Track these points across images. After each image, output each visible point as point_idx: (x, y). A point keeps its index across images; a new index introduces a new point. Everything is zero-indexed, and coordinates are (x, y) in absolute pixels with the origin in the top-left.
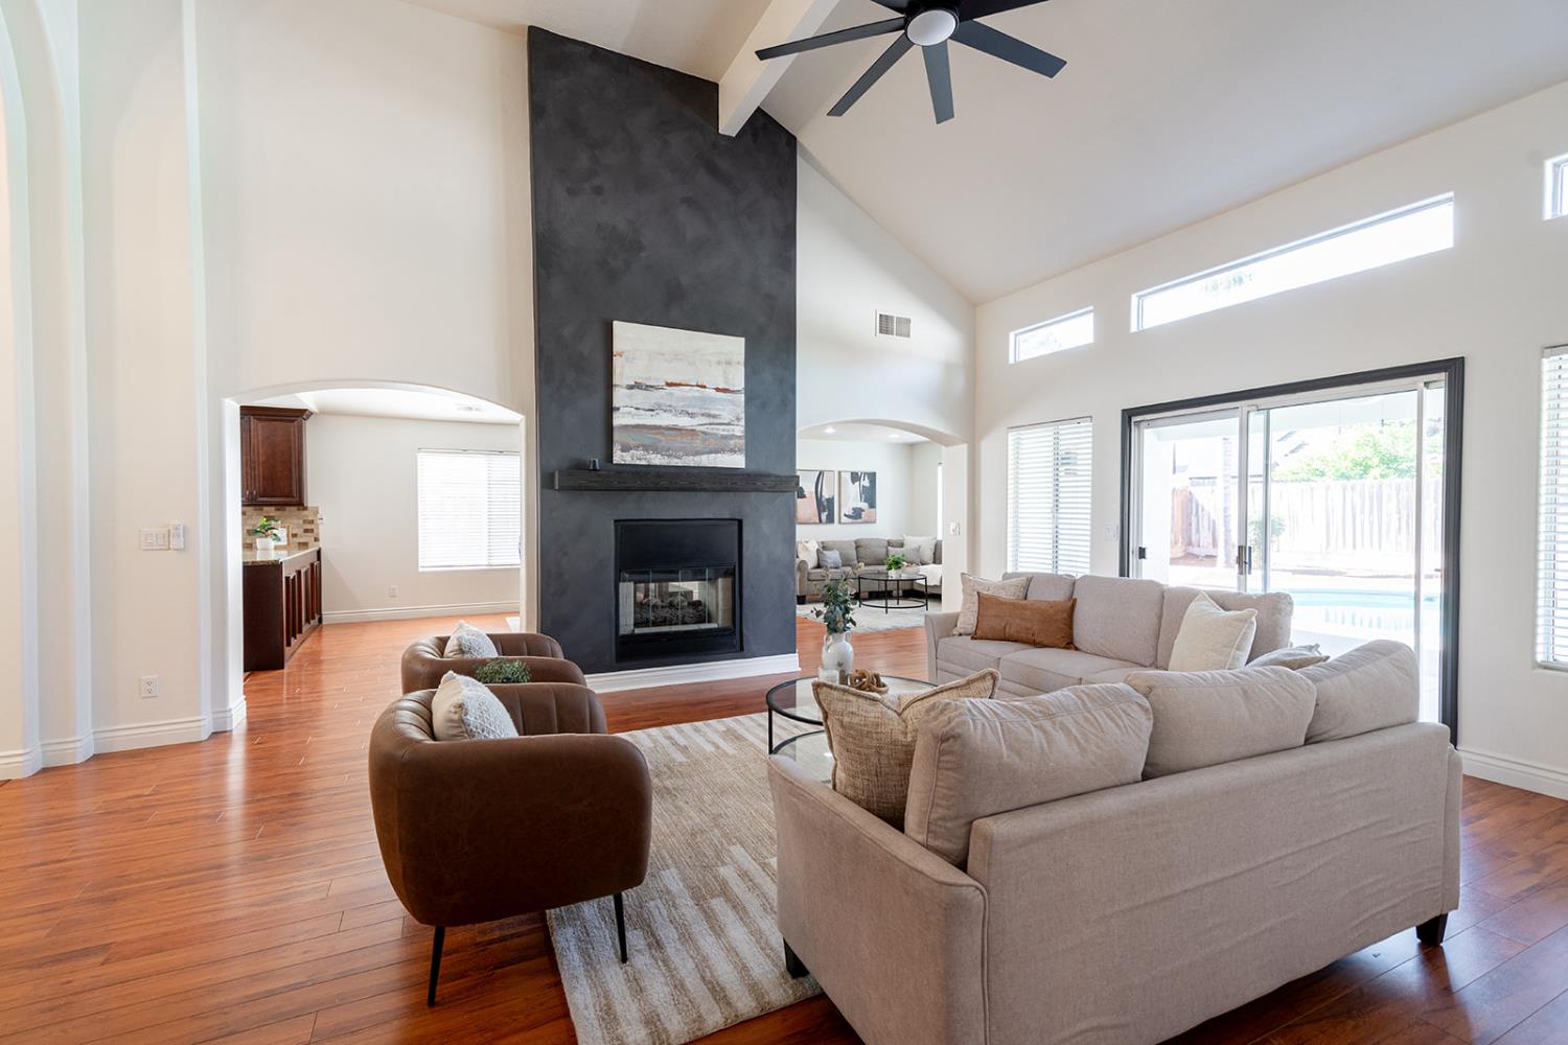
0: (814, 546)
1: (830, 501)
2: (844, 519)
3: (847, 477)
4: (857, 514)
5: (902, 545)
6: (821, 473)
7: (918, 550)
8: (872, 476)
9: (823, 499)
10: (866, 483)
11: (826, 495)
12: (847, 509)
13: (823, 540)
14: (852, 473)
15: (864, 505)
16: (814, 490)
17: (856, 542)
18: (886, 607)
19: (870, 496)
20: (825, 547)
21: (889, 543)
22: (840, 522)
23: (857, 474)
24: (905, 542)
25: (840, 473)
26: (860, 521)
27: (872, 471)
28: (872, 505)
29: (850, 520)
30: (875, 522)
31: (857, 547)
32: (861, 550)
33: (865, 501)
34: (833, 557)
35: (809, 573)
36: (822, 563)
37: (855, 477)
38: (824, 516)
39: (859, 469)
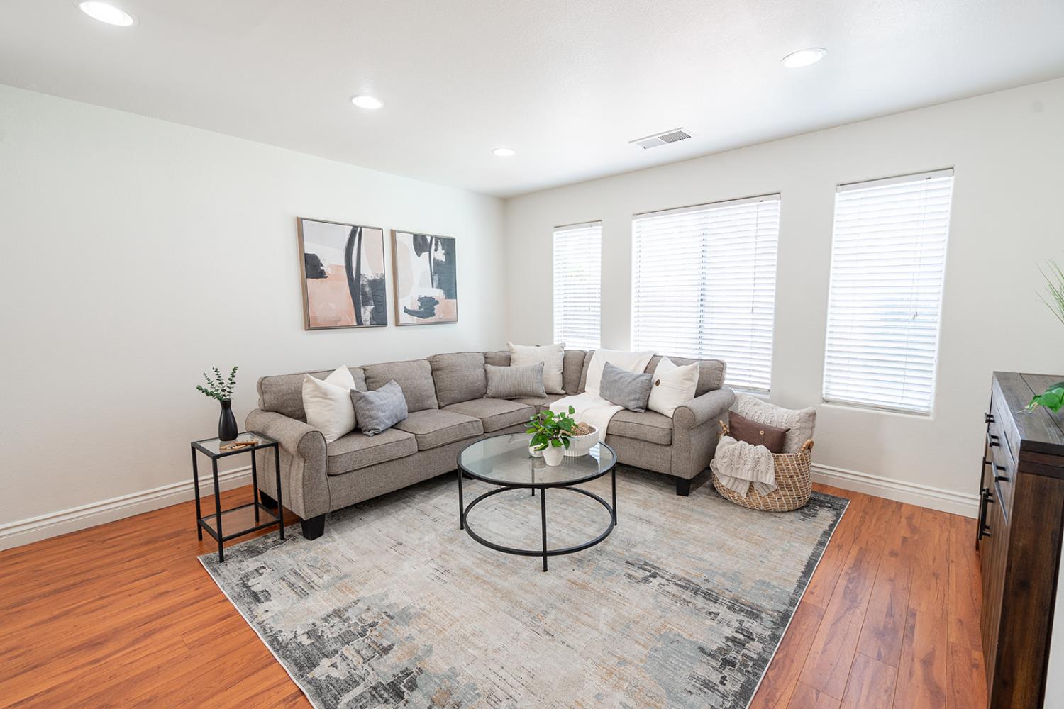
0: (342, 384)
1: (378, 285)
2: (405, 318)
3: (406, 242)
4: (426, 309)
5: (508, 361)
6: (355, 232)
7: (540, 370)
8: (449, 245)
9: (363, 281)
10: (440, 255)
11: (368, 272)
12: (409, 300)
13: (365, 363)
14: (416, 236)
15: (438, 294)
16: (343, 263)
17: (432, 361)
18: (545, 554)
19: (445, 275)
20: (370, 379)
21: (487, 359)
22: (397, 324)
23: (424, 237)
24: (513, 356)
25: (393, 233)
26: (430, 319)
27: (452, 236)
28: (451, 293)
29: (415, 319)
30: (454, 321)
31: (435, 371)
32: (441, 375)
33: (440, 286)
34: (389, 400)
35: (329, 459)
36: (362, 422)
37: (421, 243)
38: (366, 313)
39: (428, 230)
